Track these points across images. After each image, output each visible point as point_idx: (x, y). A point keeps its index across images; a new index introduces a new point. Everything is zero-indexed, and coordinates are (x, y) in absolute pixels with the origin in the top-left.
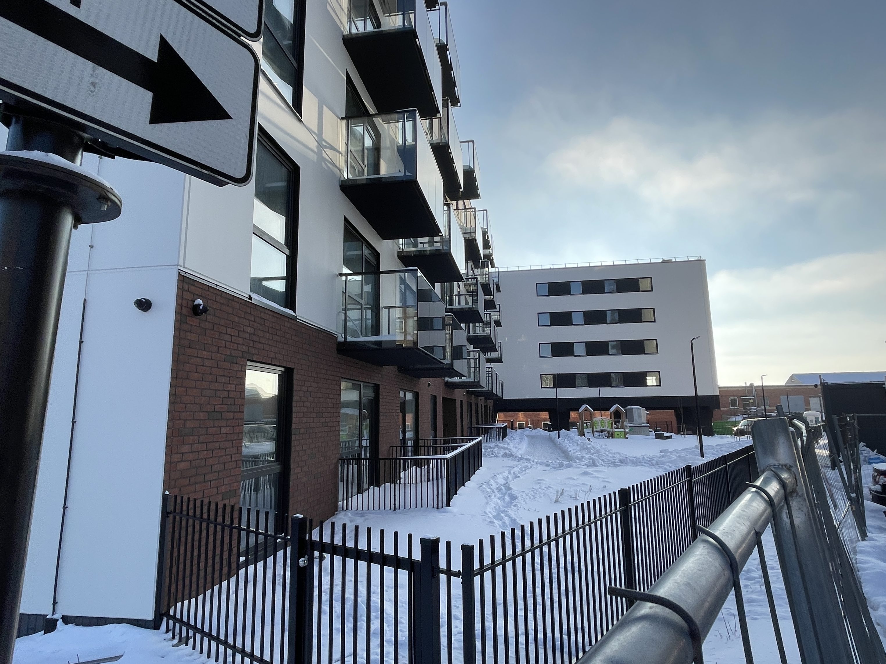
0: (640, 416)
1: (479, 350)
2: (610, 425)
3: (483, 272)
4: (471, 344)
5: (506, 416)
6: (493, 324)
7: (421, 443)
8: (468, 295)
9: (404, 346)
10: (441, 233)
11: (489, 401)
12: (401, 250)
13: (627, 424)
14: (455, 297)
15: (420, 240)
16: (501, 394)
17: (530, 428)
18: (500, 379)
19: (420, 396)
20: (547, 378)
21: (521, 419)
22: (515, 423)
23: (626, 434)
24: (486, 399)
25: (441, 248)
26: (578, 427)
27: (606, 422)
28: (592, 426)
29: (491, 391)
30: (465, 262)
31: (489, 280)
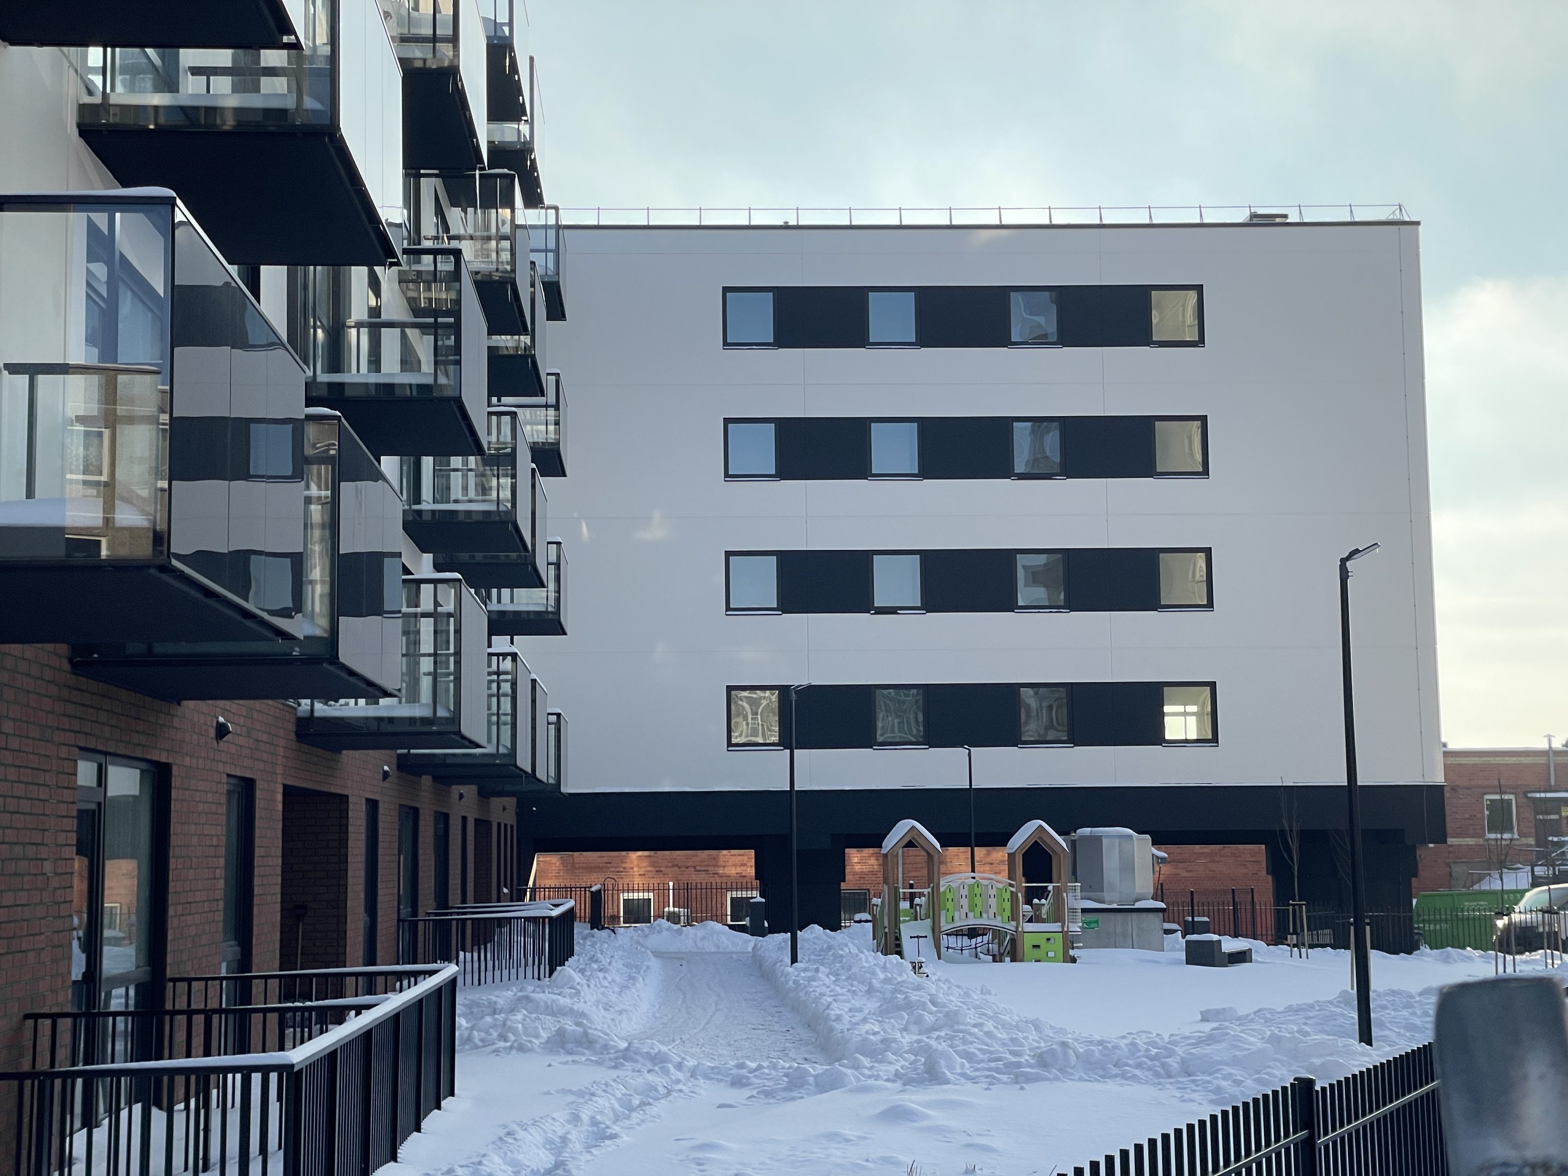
0: (1127, 867)
1: (457, 575)
2: (1007, 905)
3: (487, 227)
4: (424, 551)
5: (571, 869)
6: (525, 463)
7: (176, 998)
8: (414, 325)
9: (104, 553)
10: (291, 31)
11: (497, 803)
12: (97, 100)
13: (1075, 900)
14: (354, 332)
15: (190, 57)
16: (552, 773)
17: (673, 918)
18: (550, 705)
19: (175, 782)
20: (754, 703)
21: (638, 881)
22: (607, 897)
23: (1069, 941)
24: (484, 795)
25: (290, 103)
26: (874, 916)
27: (992, 892)
28: (933, 913)
29: (507, 761)
30: (406, 176)
31: (513, 262)
